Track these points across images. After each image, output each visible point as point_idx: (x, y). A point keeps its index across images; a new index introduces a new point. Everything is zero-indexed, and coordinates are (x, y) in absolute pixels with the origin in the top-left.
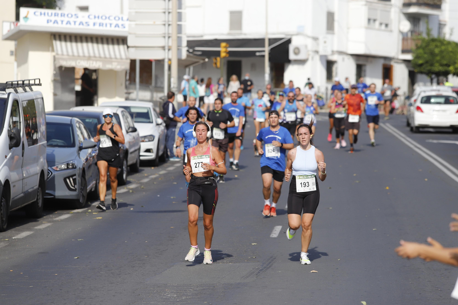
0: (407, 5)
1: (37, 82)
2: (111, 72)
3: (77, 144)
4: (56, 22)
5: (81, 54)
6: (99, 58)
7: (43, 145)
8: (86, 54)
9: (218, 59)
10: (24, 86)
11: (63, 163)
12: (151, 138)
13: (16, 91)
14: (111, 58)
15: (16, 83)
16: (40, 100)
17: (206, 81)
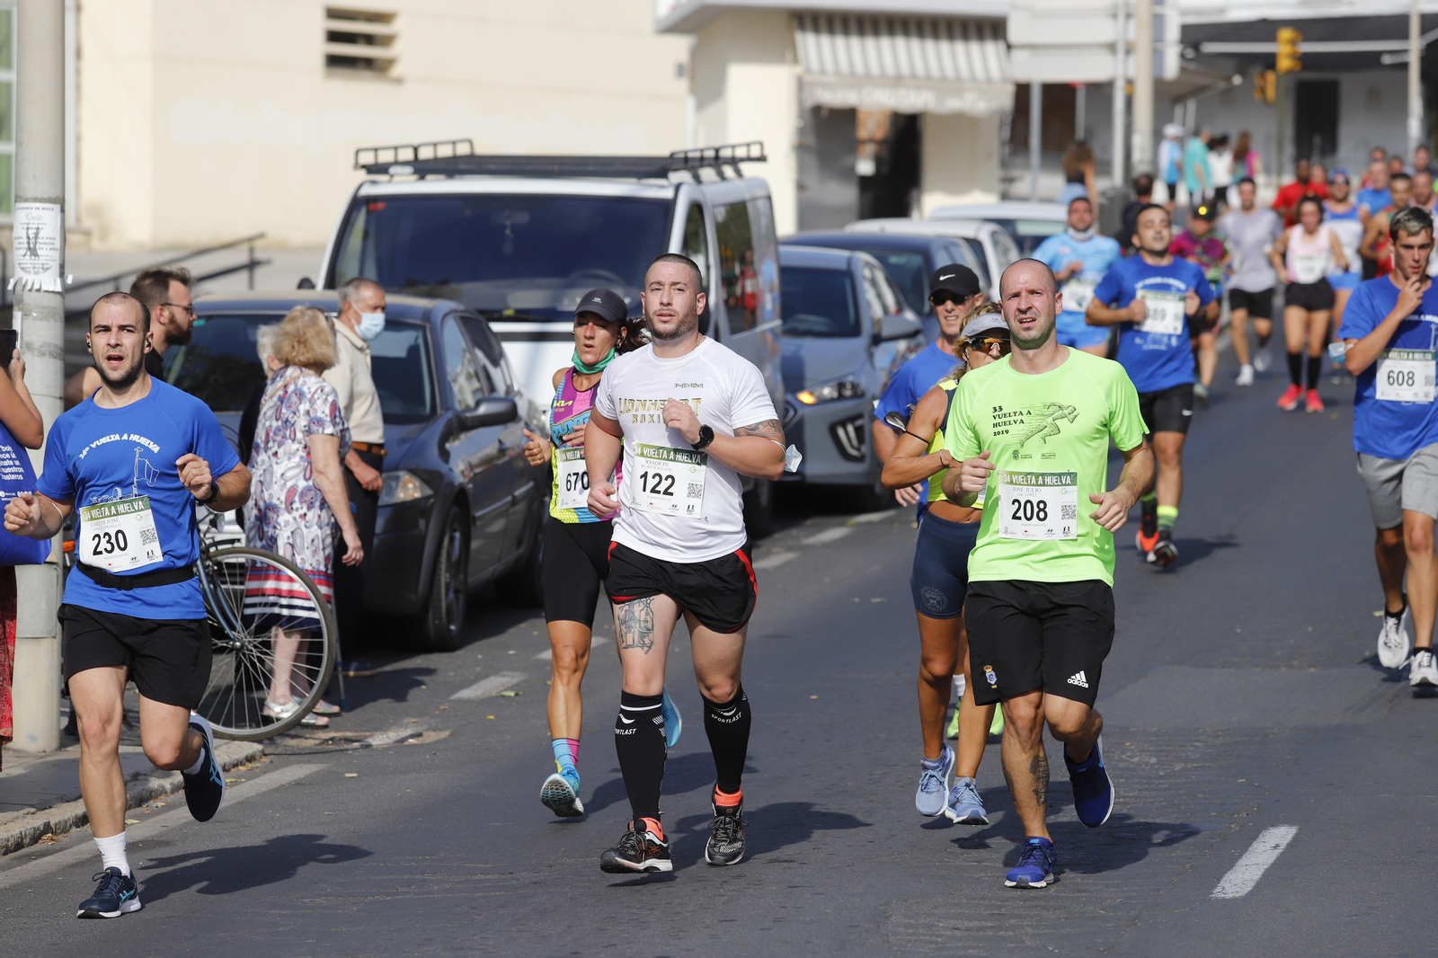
1: (755, 152)
2: (960, 122)
3: (867, 328)
5: (875, 69)
6: (927, 82)
7: (772, 330)
8: (890, 70)
9: (1271, 77)
10: (720, 162)
11: (825, 383)
13: (697, 179)
14: (959, 79)
15: (698, 154)
16: (761, 204)
17: (1234, 141)
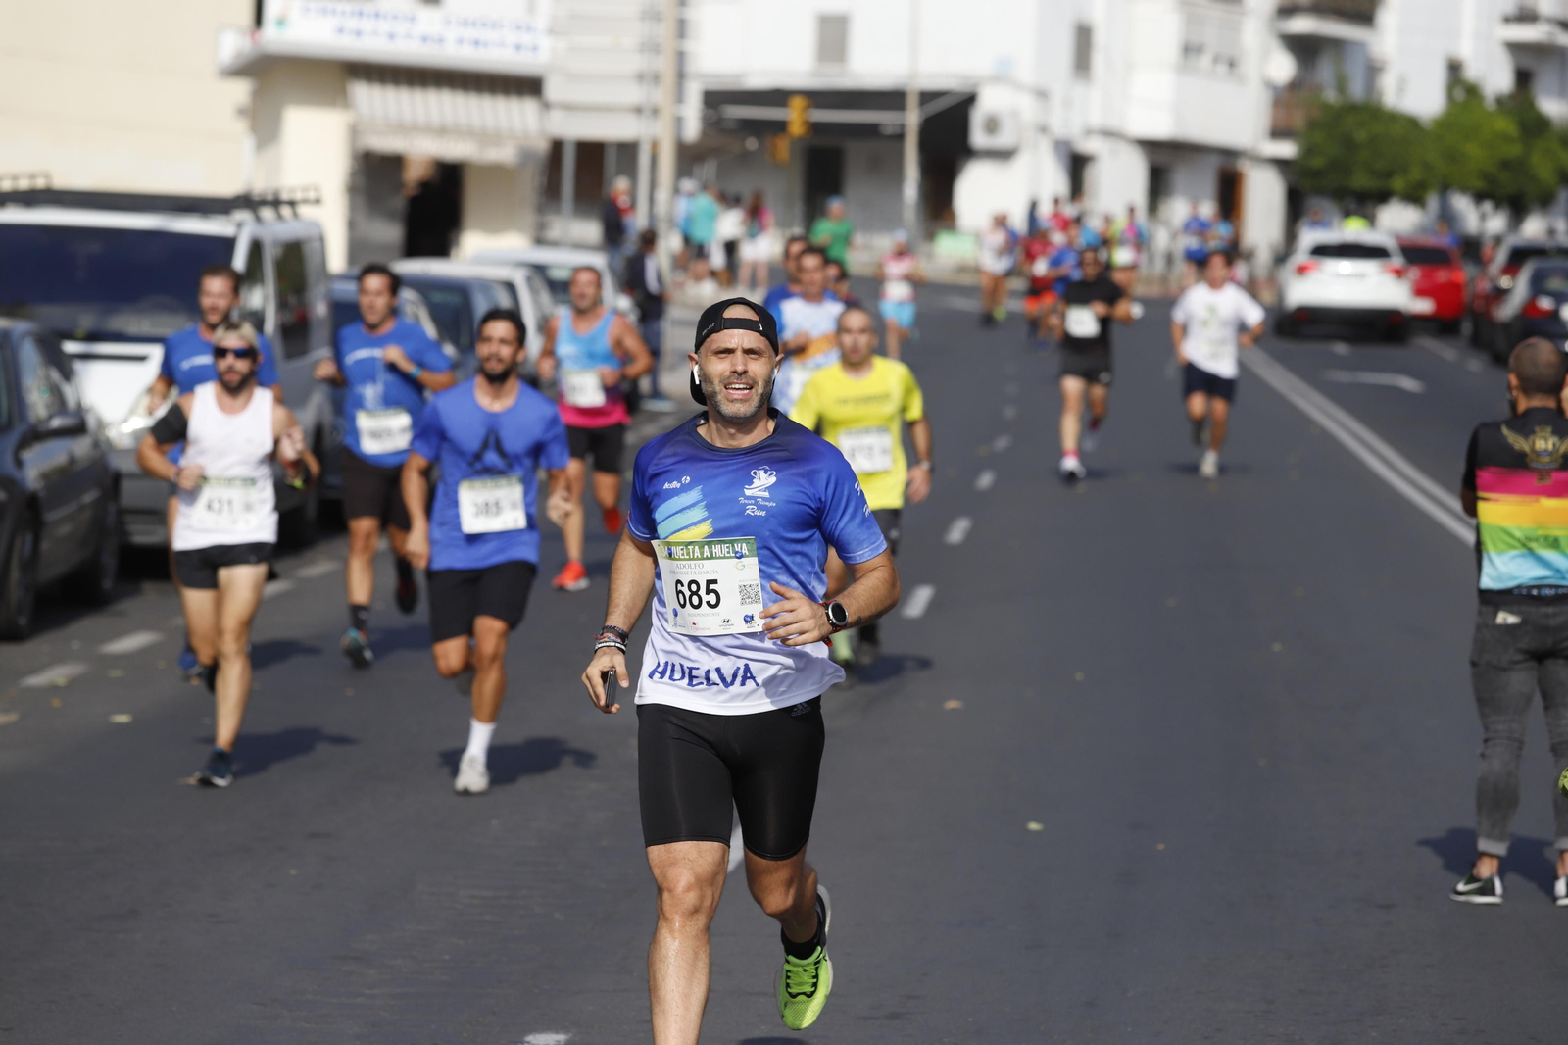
0: (1286, 11)
4: (359, 33)
5: (422, 119)
6: (469, 134)
8: (436, 120)
9: (783, 142)
10: (279, 203)
13: (258, 219)
15: (259, 195)
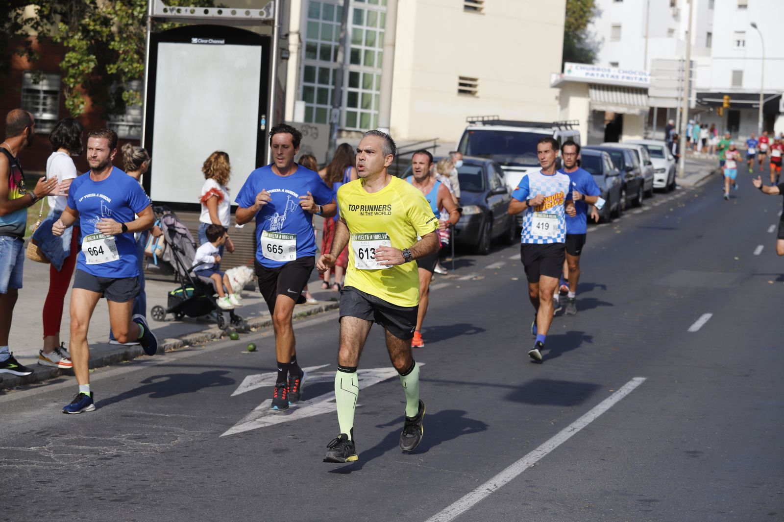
1: (576, 123)
2: (633, 116)
3: (605, 173)
4: (593, 75)
5: (611, 100)
6: (625, 105)
8: (615, 101)
9: (721, 109)
12: (663, 170)
13: (560, 130)
14: (634, 105)
17: (710, 126)
